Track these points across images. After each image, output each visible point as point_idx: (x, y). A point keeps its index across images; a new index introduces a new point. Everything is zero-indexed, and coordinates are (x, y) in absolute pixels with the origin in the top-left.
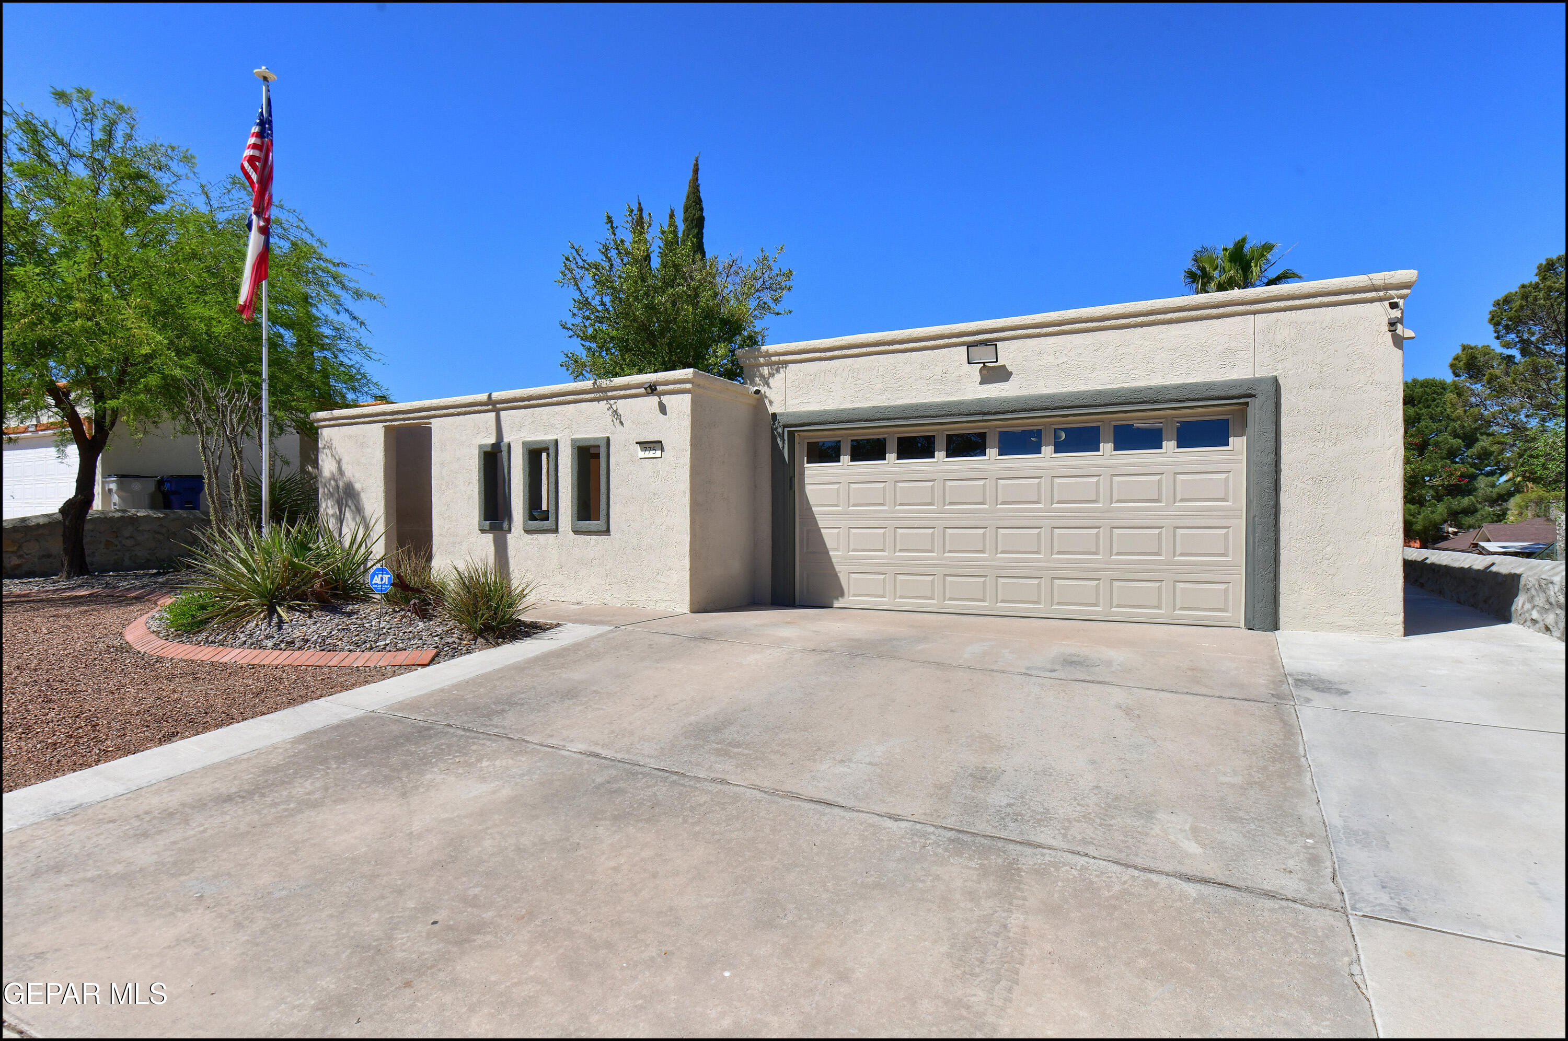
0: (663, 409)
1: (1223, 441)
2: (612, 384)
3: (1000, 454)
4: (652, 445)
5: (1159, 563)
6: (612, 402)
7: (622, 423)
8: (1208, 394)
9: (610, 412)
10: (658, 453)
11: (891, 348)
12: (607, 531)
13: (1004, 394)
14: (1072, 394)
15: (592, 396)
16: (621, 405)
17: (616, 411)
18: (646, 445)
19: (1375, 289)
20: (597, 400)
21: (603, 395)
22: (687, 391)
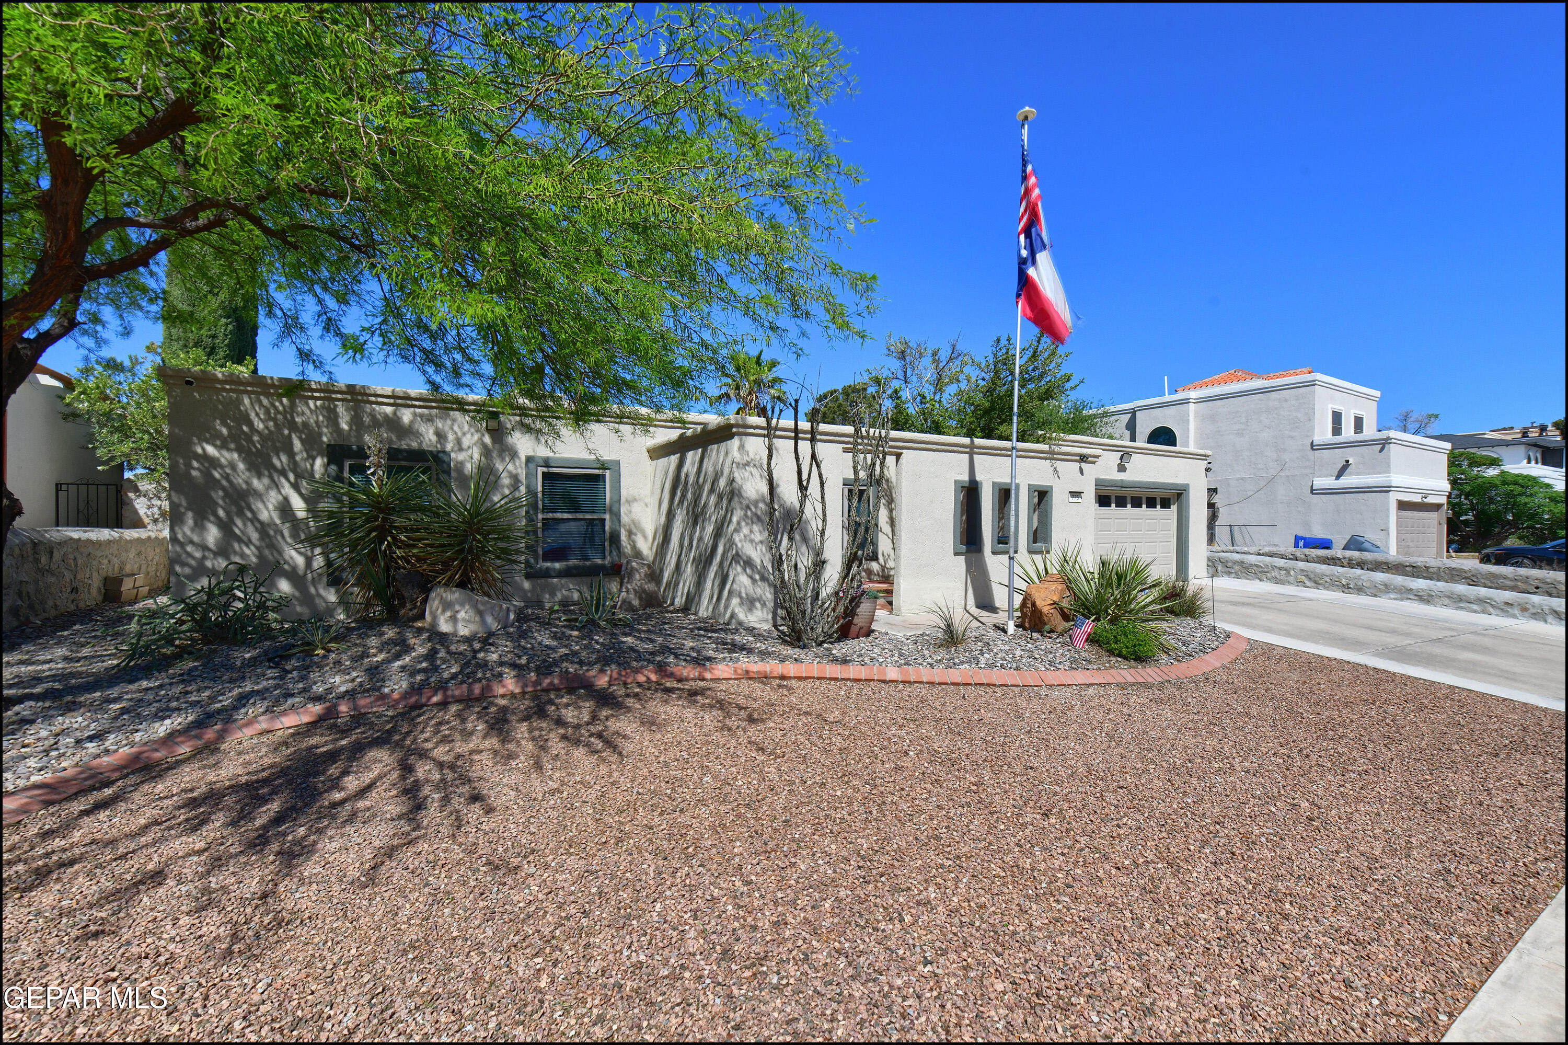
0: (1082, 471)
1: (1170, 506)
4: (1077, 494)
6: (1053, 461)
7: (1059, 477)
9: (1053, 468)
10: (1080, 499)
12: (1049, 552)
13: (1126, 479)
15: (1045, 455)
16: (1059, 465)
17: (1056, 468)
18: (1073, 493)
20: (1045, 459)
21: (1051, 456)
22: (1094, 463)
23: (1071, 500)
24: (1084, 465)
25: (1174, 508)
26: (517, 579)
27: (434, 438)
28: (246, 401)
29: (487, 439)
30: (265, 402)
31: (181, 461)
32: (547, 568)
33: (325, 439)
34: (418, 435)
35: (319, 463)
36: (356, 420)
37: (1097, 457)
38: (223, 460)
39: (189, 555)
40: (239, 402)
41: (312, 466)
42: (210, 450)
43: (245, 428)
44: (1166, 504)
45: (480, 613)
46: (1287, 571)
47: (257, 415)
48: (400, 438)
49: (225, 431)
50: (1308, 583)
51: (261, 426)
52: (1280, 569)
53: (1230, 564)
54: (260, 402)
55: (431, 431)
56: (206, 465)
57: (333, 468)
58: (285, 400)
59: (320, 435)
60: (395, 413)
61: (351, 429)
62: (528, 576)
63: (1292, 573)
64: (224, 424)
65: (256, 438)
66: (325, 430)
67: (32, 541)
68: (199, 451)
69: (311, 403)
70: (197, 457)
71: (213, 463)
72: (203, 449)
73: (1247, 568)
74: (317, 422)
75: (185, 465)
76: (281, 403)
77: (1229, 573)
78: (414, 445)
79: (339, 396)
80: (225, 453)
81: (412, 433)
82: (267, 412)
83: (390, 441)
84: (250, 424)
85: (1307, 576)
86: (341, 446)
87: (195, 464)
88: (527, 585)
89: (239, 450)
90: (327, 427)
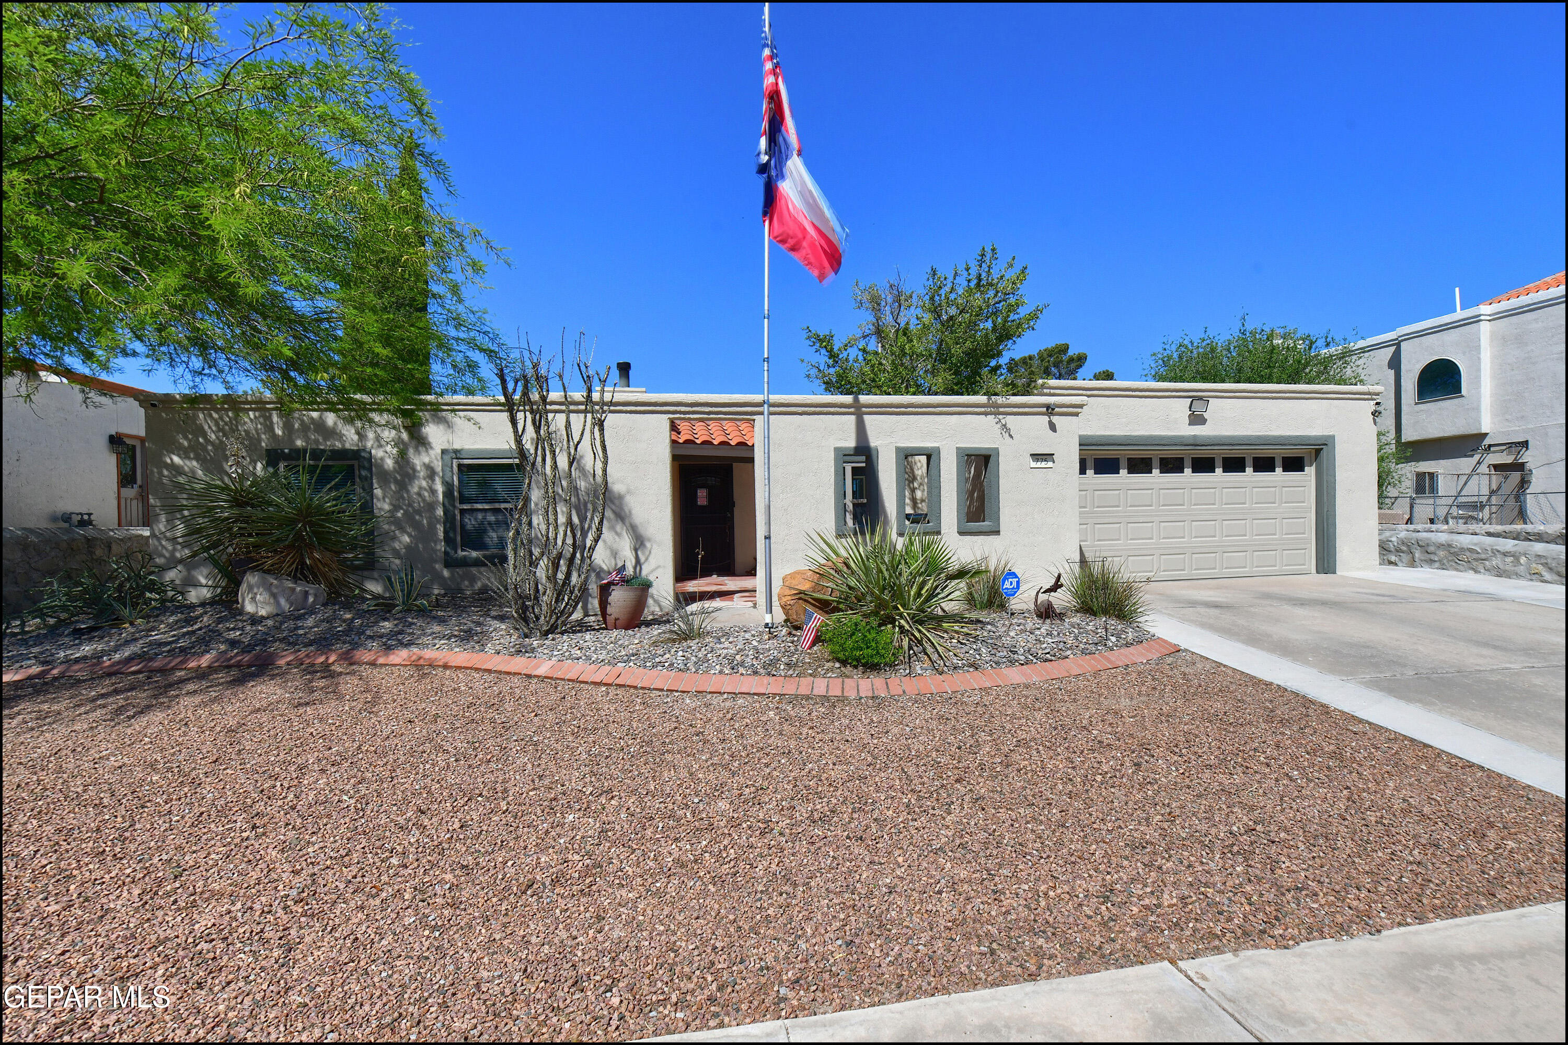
0: (1053, 427)
1: (1301, 469)
2: (1009, 402)
3: (1193, 472)
4: (1044, 457)
5: (1276, 539)
6: (1001, 417)
7: (1011, 436)
8: (1308, 442)
9: (999, 426)
10: (1050, 464)
11: (1134, 393)
12: (997, 532)
13: (1204, 433)
14: (1244, 437)
15: (983, 409)
16: (1010, 420)
17: (1005, 425)
18: (1037, 457)
19: (1369, 394)
20: (986, 414)
21: (994, 410)
22: (1077, 414)
23: (1033, 464)
24: (1055, 419)
25: (1310, 471)
26: (437, 566)
27: (356, 437)
28: (201, 416)
29: (405, 436)
30: (215, 415)
31: (155, 470)
32: (465, 557)
33: (263, 444)
34: (340, 436)
35: (259, 466)
36: (288, 427)
37: (1081, 406)
38: (186, 468)
39: (163, 547)
40: (196, 417)
41: (255, 468)
42: (176, 459)
43: (201, 440)
44: (1294, 464)
45: (274, 596)
46: (1516, 556)
47: (210, 427)
48: (325, 439)
49: (186, 443)
50: (1547, 576)
51: (213, 436)
52: (1505, 554)
53: (1431, 549)
54: (211, 416)
55: (353, 431)
56: (174, 473)
57: (271, 470)
58: (230, 414)
59: (259, 440)
60: (321, 417)
61: (284, 432)
62: (447, 565)
63: (1523, 560)
64: (186, 438)
65: (210, 448)
66: (263, 436)
67: (86, 537)
68: (169, 461)
69: (251, 413)
70: (167, 466)
71: (178, 470)
72: (171, 459)
73: (1455, 554)
74: (256, 429)
75: (158, 473)
76: (228, 416)
77: (1432, 562)
78: (338, 445)
79: (271, 406)
80: (188, 462)
81: (337, 434)
82: (217, 424)
83: (317, 441)
84: (204, 434)
85: (1545, 565)
86: (275, 450)
87: (166, 473)
88: (446, 573)
89: (197, 459)
90: (265, 434)
